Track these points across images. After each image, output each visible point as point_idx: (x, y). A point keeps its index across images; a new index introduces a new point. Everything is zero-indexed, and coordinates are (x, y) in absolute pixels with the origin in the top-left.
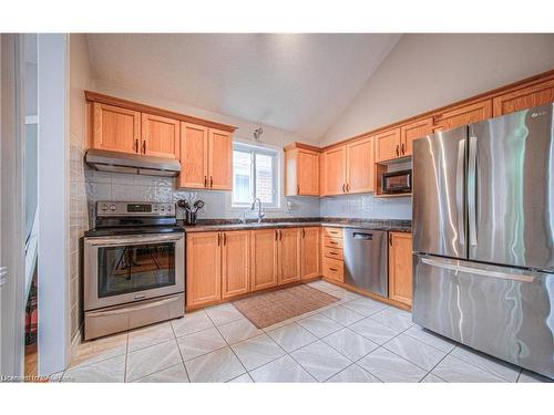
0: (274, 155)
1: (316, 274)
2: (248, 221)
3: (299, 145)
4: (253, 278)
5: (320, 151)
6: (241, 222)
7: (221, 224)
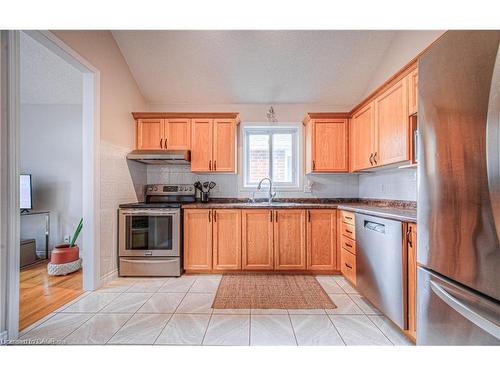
0: (293, 131)
1: (330, 267)
2: (257, 201)
3: (314, 116)
4: (244, 256)
5: (348, 116)
6: (251, 201)
7: (233, 202)
